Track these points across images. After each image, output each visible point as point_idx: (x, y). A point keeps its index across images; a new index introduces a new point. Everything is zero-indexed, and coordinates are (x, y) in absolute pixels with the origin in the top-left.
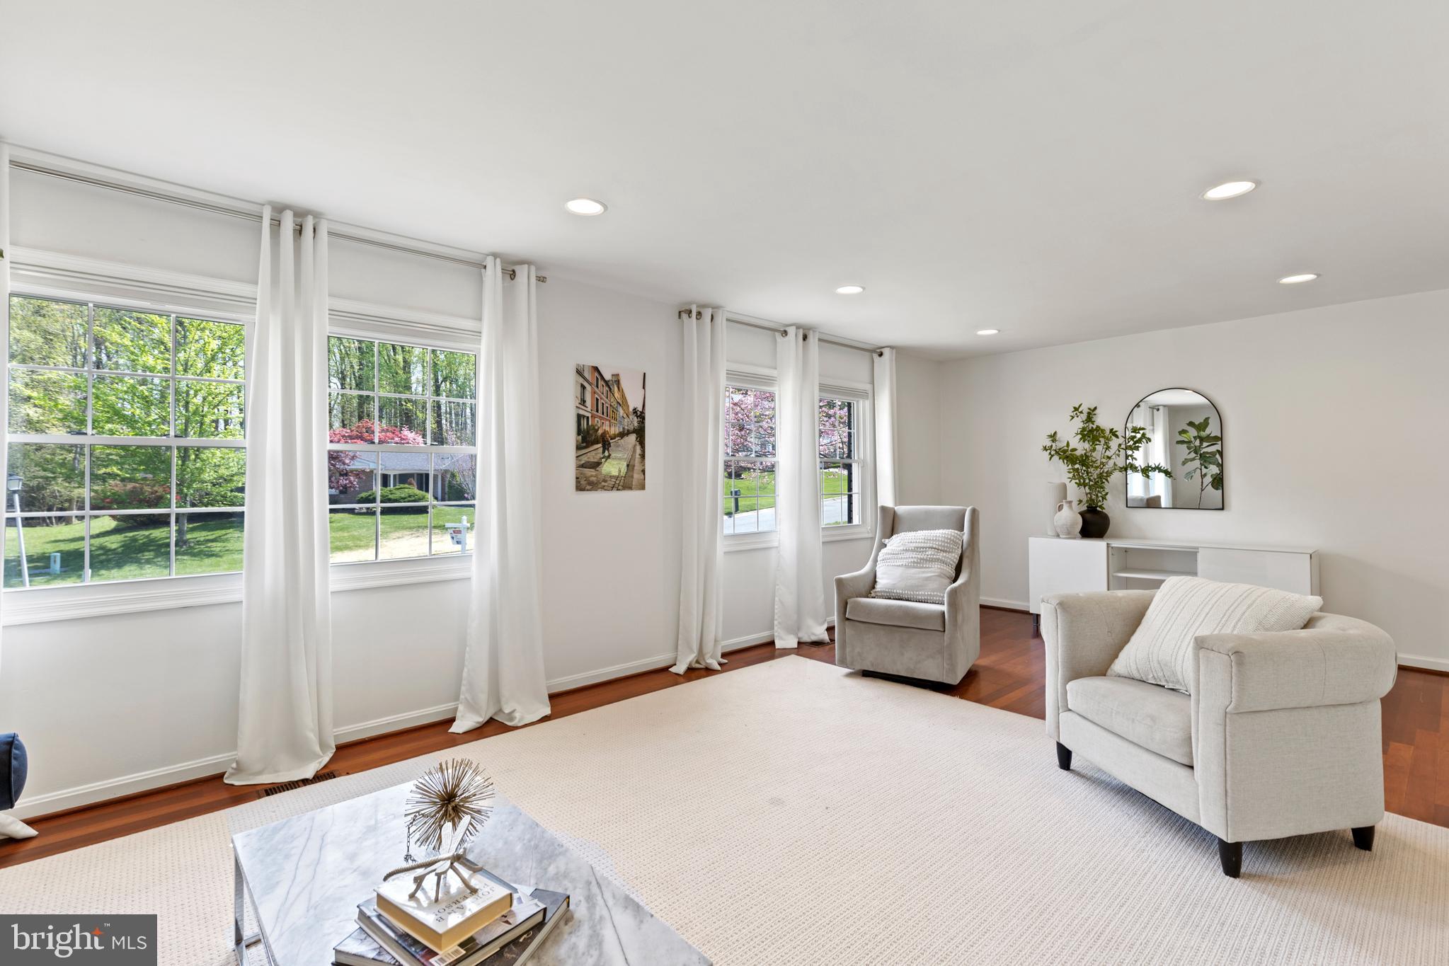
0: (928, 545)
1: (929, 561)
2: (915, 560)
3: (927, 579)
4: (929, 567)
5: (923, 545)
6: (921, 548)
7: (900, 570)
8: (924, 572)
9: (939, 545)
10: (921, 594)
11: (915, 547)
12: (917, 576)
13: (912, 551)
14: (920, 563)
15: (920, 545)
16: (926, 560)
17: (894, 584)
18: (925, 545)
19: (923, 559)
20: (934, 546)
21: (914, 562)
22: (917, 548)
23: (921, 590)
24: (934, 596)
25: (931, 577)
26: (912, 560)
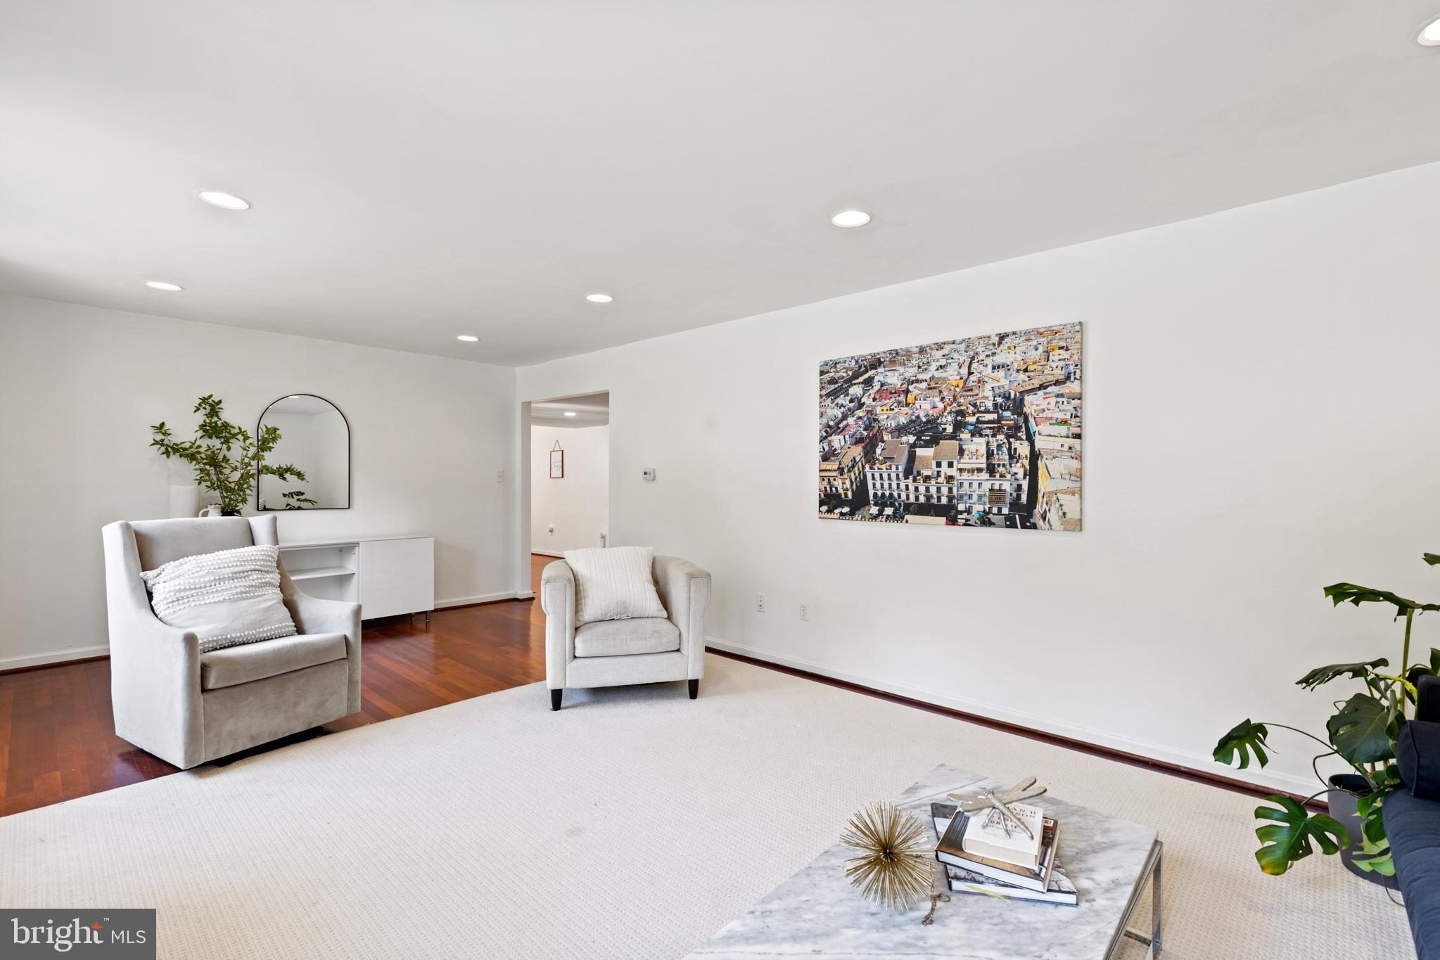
0: (249, 568)
1: (258, 587)
2: (243, 589)
3: (268, 609)
4: (262, 595)
5: (241, 569)
6: (239, 573)
7: (224, 609)
8: (260, 602)
9: (260, 565)
10: (265, 630)
11: (232, 573)
12: (254, 608)
13: (229, 579)
14: (249, 592)
15: (236, 569)
16: (255, 586)
17: (226, 627)
18: (245, 568)
19: (252, 586)
20: (257, 567)
21: (242, 593)
22: (235, 573)
23: (264, 626)
24: (283, 627)
25: (272, 605)
26: (238, 590)
